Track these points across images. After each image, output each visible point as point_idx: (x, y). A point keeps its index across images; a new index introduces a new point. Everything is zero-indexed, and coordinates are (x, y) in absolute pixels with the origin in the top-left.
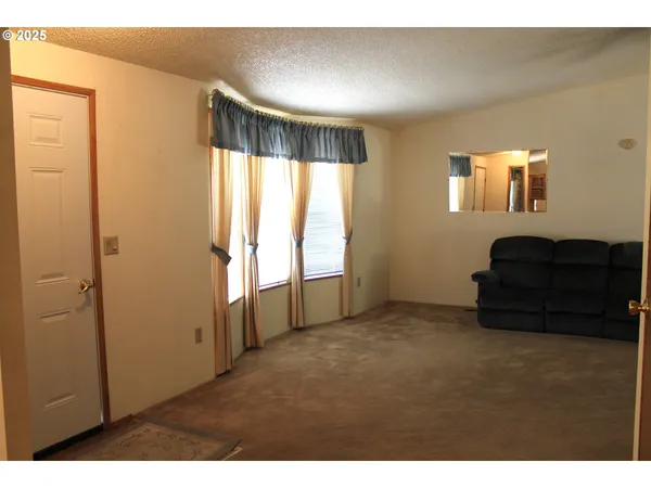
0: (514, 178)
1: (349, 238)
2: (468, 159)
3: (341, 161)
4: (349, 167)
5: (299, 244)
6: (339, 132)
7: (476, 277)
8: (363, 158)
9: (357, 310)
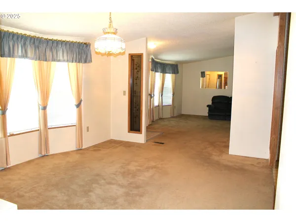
0: (219, 78)
1: (173, 94)
2: (204, 72)
3: (172, 73)
4: (174, 75)
5: (162, 96)
6: (172, 65)
7: (208, 106)
8: (178, 73)
9: (175, 115)
